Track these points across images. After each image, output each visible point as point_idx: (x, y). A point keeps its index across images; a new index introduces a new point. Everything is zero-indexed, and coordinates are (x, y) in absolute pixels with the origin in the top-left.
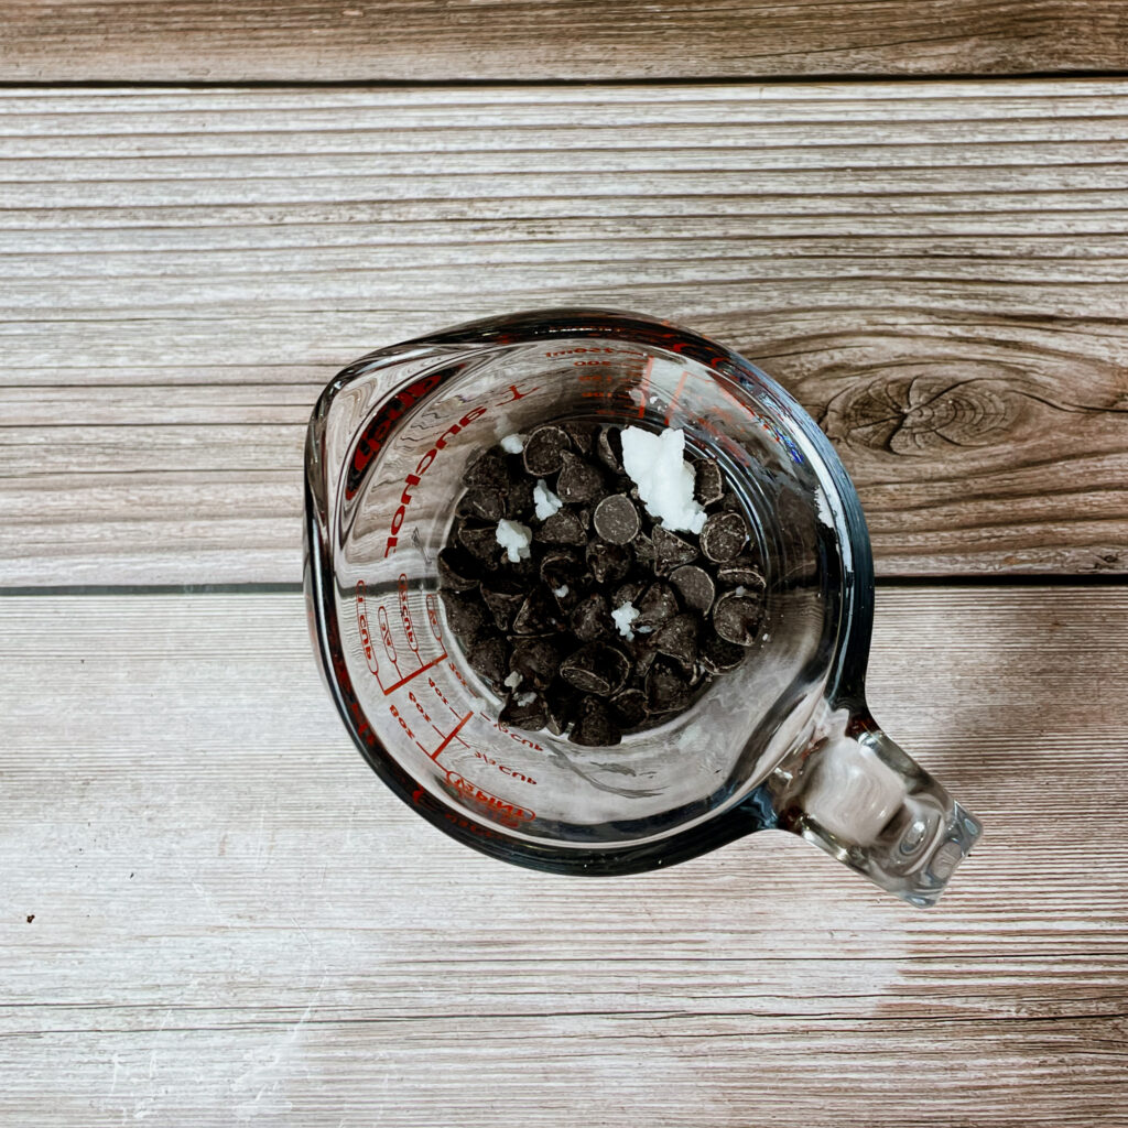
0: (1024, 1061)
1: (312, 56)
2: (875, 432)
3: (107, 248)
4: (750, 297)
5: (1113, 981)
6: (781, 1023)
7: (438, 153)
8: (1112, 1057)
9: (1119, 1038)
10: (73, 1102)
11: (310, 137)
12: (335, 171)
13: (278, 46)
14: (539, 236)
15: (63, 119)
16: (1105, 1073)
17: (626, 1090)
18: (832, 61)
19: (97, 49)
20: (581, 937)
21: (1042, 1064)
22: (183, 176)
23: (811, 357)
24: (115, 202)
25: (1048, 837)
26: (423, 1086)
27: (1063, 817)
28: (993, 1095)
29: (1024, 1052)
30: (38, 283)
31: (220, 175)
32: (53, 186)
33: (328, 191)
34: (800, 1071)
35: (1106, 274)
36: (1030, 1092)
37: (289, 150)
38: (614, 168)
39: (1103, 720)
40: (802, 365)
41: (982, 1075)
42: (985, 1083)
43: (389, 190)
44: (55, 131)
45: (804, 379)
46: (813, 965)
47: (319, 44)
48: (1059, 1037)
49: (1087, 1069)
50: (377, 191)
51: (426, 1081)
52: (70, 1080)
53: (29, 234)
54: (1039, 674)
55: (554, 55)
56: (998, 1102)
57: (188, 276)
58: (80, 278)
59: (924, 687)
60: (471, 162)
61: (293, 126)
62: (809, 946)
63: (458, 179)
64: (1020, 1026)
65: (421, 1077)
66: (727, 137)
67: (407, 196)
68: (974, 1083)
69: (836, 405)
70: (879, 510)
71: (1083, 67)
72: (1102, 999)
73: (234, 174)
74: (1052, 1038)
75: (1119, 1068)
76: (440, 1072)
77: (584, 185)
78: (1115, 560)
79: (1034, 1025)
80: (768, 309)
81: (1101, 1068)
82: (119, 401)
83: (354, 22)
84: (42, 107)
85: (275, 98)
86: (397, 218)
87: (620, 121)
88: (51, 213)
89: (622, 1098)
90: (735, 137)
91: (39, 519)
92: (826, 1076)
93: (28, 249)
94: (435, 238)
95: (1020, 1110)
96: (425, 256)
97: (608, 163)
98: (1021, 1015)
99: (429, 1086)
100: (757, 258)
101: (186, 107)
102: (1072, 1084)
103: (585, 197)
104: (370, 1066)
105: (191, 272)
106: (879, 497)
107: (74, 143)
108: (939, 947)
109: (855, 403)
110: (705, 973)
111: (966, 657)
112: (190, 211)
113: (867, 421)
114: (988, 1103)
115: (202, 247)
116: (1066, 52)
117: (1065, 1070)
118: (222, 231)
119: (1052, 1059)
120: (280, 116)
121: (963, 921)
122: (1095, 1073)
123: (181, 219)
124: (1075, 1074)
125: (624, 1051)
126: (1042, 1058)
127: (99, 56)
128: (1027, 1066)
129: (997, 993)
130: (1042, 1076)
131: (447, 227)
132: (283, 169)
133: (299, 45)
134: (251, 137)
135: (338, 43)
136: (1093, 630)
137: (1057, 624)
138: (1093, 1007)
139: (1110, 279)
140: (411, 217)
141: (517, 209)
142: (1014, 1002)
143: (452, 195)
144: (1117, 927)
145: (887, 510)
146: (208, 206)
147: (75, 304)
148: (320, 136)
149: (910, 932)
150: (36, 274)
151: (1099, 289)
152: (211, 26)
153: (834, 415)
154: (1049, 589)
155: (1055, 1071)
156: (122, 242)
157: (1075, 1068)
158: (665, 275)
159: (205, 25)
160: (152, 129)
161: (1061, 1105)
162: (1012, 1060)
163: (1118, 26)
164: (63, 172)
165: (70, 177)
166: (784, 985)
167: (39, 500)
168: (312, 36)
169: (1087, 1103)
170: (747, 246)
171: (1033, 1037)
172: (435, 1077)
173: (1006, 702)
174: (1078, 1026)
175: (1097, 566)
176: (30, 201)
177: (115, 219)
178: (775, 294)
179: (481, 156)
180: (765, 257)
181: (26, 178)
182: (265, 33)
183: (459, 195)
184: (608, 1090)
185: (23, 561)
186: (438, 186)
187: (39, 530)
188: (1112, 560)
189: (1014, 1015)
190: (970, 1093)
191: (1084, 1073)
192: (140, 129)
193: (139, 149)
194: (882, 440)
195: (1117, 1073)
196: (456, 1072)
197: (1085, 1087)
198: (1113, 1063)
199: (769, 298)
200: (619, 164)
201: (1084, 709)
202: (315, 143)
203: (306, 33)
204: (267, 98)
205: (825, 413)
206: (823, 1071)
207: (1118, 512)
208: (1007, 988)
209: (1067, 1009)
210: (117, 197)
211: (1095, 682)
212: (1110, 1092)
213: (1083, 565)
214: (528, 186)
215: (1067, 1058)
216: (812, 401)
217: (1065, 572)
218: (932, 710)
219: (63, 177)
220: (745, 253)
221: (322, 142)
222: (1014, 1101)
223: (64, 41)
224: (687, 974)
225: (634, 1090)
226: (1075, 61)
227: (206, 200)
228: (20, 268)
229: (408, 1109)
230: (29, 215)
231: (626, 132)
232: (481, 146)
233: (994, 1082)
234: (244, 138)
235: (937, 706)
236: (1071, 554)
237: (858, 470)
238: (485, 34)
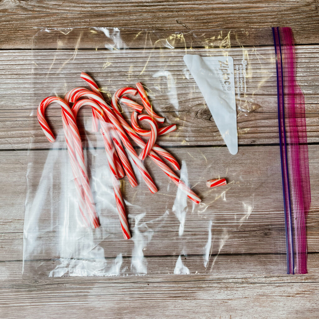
0: (238, 240)
1: (94, 43)
2: (207, 117)
3: (54, 82)
4: (182, 90)
5: (256, 224)
6: (190, 233)
7: (120, 62)
8: (256, 239)
9: (257, 235)
10: (48, 251)
11: (94, 59)
12: (99, 66)
13: (88, 41)
14: (140, 79)
15: (45, 56)
16: (254, 242)
17: (159, 247)
18: (198, 44)
19: (51, 42)
20: (150, 217)
21: (242, 240)
22: (69, 67)
23: (194, 102)
24: (55, 72)
25: (243, 196)
26: (118, 247)
27: (245, 192)
28: (232, 247)
29: (238, 238)
30: (40, 88)
31: (76, 67)
32: (43, 69)
33: (98, 70)
34: (193, 242)
35: (253, 85)
36: (240, 246)
37: (90, 62)
38: (155, 65)
39: (253, 172)
40: (193, 104)
41: (230, 243)
42: (230, 244)
43: (110, 70)
44: (43, 59)
45: (193, 107)
46: (196, 221)
47: (96, 41)
48: (245, 235)
49: (251, 241)
50: (107, 70)
51: (119, 245)
52: (47, 247)
53: (38, 79)
54: (240, 164)
55: (142, 43)
56: (233, 248)
57: (70, 87)
58: (48, 87)
59: (217, 167)
60: (126, 64)
61: (91, 57)
62: (195, 218)
63: (124, 68)
64: (237, 233)
65: (118, 245)
66: (178, 59)
67: (114, 71)
68: (229, 244)
69: (200, 111)
70: (208, 132)
71: (247, 45)
72: (254, 227)
73: (79, 67)
74: (244, 235)
75: (257, 241)
76: (122, 244)
77: (149, 69)
78: (255, 141)
79: (240, 233)
80: (186, 93)
81: (253, 241)
82: (56, 112)
83: (103, 37)
84: (40, 54)
85: (87, 52)
86: (111, 75)
87: (156, 56)
88: (42, 75)
89: (158, 248)
90: (179, 59)
91: (40, 135)
92: (199, 243)
93: (38, 82)
94: (119, 79)
95: (237, 249)
96: (117, 83)
97: (154, 64)
98: (237, 231)
99: (120, 247)
100: (183, 83)
101: (69, 54)
102: (248, 244)
103: (149, 71)
104: (108, 243)
105: (70, 86)
106: (208, 130)
107: (47, 61)
108: (221, 218)
109: (203, 111)
110: (175, 223)
111: (226, 161)
112: (70, 74)
113: (206, 115)
114: (231, 248)
115: (73, 81)
116: (244, 42)
117: (246, 241)
118: (76, 78)
119: (244, 239)
120: (88, 55)
121: (226, 212)
122: (252, 242)
123: (68, 76)
124: (248, 242)
125: (159, 239)
126: (242, 239)
127: (52, 44)
128: (239, 241)
129: (233, 226)
130: (242, 243)
131: (122, 77)
132: (89, 66)
133: (92, 41)
134: (82, 60)
135: (99, 41)
136: (251, 155)
137: (243, 154)
138: (252, 229)
139: (253, 86)
140: (114, 75)
141: (135, 73)
142: (236, 228)
143: (122, 71)
144: (256, 213)
145: (210, 132)
146: (74, 73)
147: (47, 93)
148: (96, 59)
149: (215, 215)
150: (39, 87)
151: (251, 88)
152: (74, 38)
153: (199, 114)
154: (242, 147)
155: (244, 242)
156: (57, 80)
157: (248, 241)
158: (165, 86)
159: (72, 37)
160: (62, 58)
161: (246, 248)
162: (236, 240)
163: (254, 37)
164: (45, 66)
165: (46, 68)
166: (190, 225)
167: (40, 132)
168: (94, 40)
169: (251, 248)
170: (181, 80)
171: (240, 235)
172: (121, 245)
173: (234, 169)
174: (249, 233)
175: (251, 142)
176: (38, 72)
177: (55, 76)
178: (187, 90)
179: (128, 63)
180: (185, 83)
181: (37, 68)
182: (85, 39)
183: (124, 71)
184: (156, 247)
185: (37, 144)
186: (119, 69)
187: (40, 137)
188: (254, 141)
189: (236, 231)
190: (228, 246)
191: (250, 242)
192: (60, 58)
193: (60, 62)
194: (209, 118)
195: (257, 242)
196: (125, 244)
197: (251, 245)
198: (256, 240)
199: (186, 91)
200: (156, 64)
201: (249, 170)
202: (95, 61)
203: (93, 39)
204: (85, 52)
205: (197, 113)
206: (198, 242)
207: (256, 132)
208: (235, 225)
209: (247, 229)
210: (55, 71)
211: (251, 165)
212: (255, 246)
213: (249, 142)
214: (138, 69)
215: (247, 239)
216: (195, 111)
217: (245, 144)
218: (219, 171)
219: (45, 67)
220: (181, 82)
221: (96, 60)
222: (236, 248)
223: (44, 41)
224: (171, 223)
225: (161, 247)
226: (246, 44)
227: (73, 72)
228: (36, 85)
229: (115, 251)
230: (38, 75)
231: (157, 58)
232: (128, 61)
233: (232, 244)
234: (81, 60)
235: (220, 170)
236: (246, 140)
237: (204, 124)
238: (129, 39)
